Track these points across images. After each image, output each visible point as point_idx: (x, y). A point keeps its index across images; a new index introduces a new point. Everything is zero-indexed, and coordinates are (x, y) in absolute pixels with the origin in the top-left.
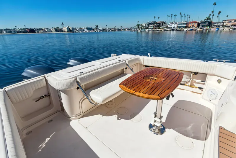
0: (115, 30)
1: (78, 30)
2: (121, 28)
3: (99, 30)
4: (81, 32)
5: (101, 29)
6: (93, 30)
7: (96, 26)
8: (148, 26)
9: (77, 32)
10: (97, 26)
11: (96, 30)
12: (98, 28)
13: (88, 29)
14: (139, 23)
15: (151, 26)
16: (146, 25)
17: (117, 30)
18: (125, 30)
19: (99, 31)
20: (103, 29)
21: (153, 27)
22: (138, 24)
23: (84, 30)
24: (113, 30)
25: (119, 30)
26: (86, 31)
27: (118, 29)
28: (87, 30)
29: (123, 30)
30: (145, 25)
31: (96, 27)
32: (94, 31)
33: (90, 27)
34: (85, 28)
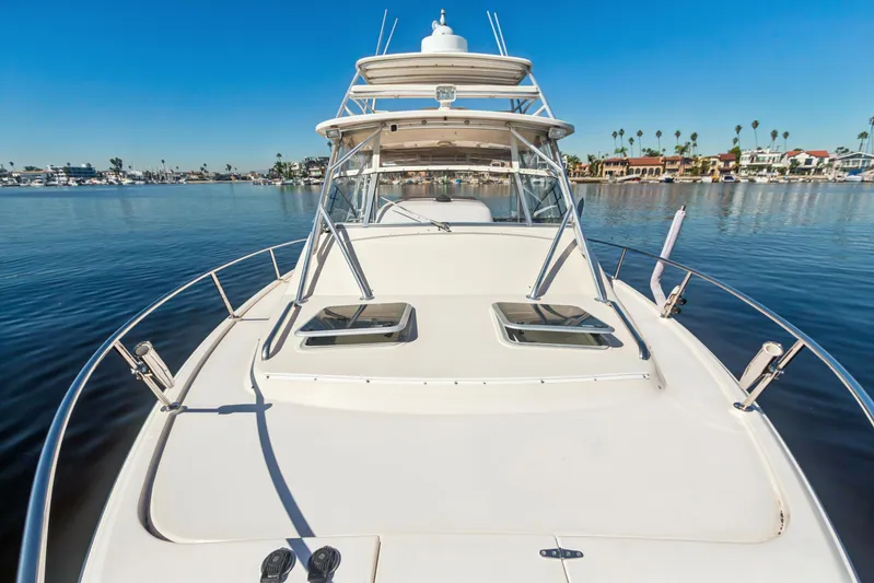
0: (202, 177)
1: (18, 178)
2: (228, 172)
3: (130, 177)
4: (36, 184)
5: (139, 174)
6: (100, 176)
7: (112, 161)
8: (307, 168)
9: (14, 185)
10: (117, 163)
11: (112, 178)
12: (124, 169)
13: (71, 172)
14: (282, 161)
15: (315, 168)
16: (300, 165)
17: (214, 179)
18: (244, 178)
19: (126, 181)
20: (148, 176)
21: (320, 173)
22: (279, 164)
23: (50, 178)
24: (194, 177)
25: (219, 177)
26: (65, 179)
27: (217, 174)
28: (69, 177)
29: (237, 177)
30: (298, 168)
31: (114, 167)
32: (104, 181)
33: (84, 166)
34: (56, 169)
